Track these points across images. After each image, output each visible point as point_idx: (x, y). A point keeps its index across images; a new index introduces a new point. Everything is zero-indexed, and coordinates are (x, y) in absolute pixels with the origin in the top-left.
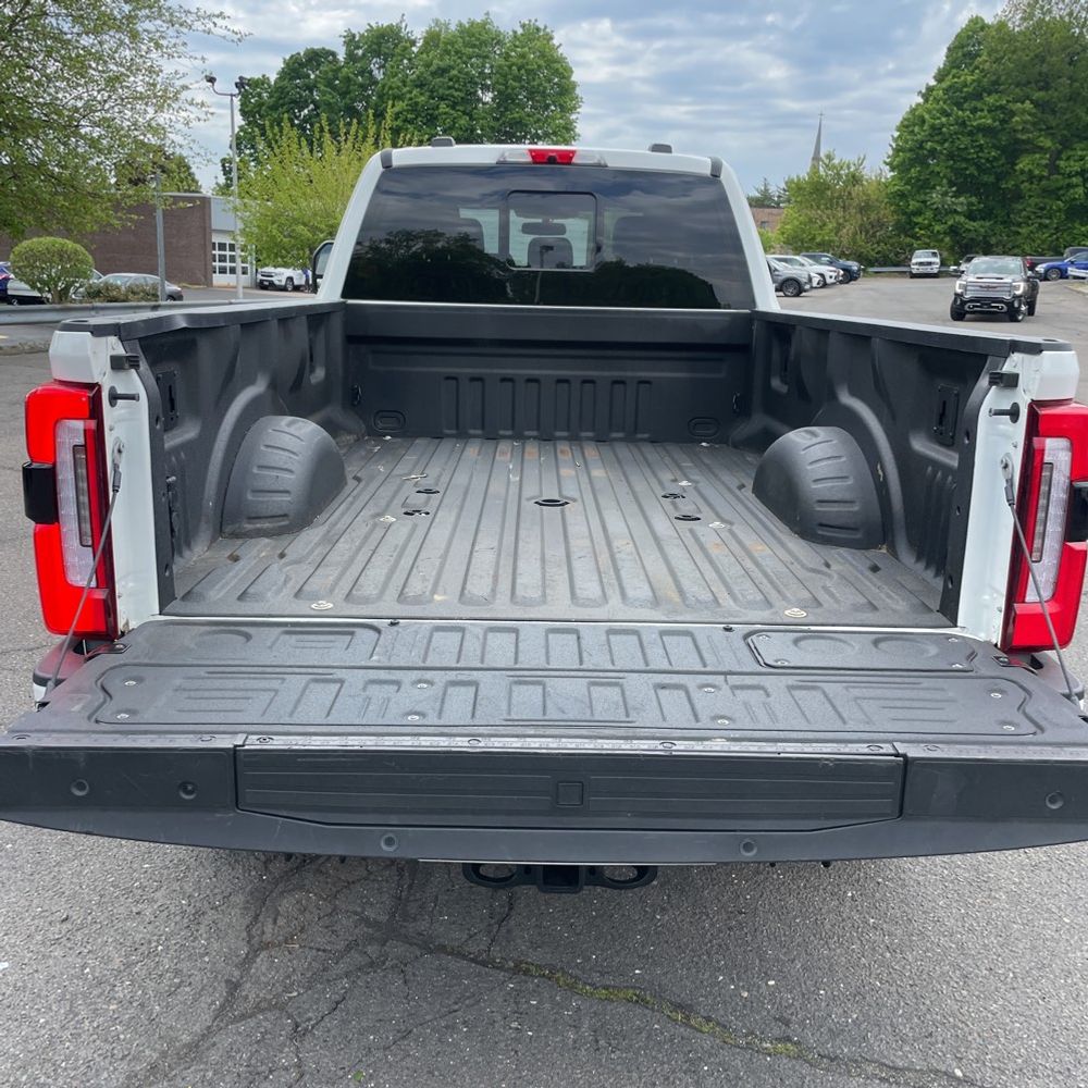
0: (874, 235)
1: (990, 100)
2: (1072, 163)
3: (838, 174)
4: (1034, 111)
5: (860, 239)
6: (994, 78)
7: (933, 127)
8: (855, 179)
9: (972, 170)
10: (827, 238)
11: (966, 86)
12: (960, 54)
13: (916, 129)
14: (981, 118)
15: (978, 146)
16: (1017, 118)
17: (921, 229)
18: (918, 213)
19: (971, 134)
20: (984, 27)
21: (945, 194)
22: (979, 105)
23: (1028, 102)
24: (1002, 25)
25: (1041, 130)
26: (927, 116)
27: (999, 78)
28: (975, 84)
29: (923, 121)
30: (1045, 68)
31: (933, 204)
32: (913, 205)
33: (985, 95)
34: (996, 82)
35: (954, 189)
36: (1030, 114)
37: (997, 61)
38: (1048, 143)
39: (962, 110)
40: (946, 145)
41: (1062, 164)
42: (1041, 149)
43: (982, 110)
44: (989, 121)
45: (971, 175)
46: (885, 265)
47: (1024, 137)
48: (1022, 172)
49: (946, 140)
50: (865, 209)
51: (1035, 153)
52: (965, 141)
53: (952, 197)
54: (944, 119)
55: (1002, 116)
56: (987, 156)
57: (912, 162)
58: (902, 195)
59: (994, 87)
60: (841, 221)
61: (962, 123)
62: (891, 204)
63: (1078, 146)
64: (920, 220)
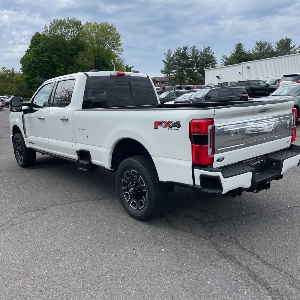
0: (22, 89)
1: (46, 54)
2: (70, 70)
3: (7, 73)
4: (58, 57)
5: (19, 91)
6: (45, 48)
7: (32, 60)
8: (13, 74)
9: (45, 72)
10: (8, 91)
11: (38, 50)
12: (35, 42)
13: (28, 61)
14: (45, 59)
15: (45, 66)
16: (54, 59)
17: (36, 88)
18: (33, 83)
19: (43, 63)
20: (40, 35)
21: (40, 78)
22: (43, 55)
23: (56, 55)
24: (44, 35)
25: (60, 62)
26: (30, 58)
27: (47, 48)
28: (41, 50)
29: (29, 59)
30: (58, 46)
31: (37, 81)
32: (32, 81)
33: (44, 52)
34: (46, 50)
35: (42, 77)
36: (57, 58)
37: (45, 44)
38: (63, 65)
39: (39, 56)
40: (37, 65)
41: (68, 70)
42: (62, 67)
43: (45, 57)
44: (47, 59)
46: (27, 98)
47: (57, 64)
48: (58, 73)
49: (37, 64)
50: (18, 82)
51: (60, 68)
52: (42, 65)
53: (42, 79)
54: (35, 59)
55: (50, 58)
56: (49, 68)
57: (29, 70)
58: (28, 79)
59: (46, 51)
60: (12, 86)
61: (40, 60)
62: (25, 81)
63: (70, 66)
64: (34, 85)
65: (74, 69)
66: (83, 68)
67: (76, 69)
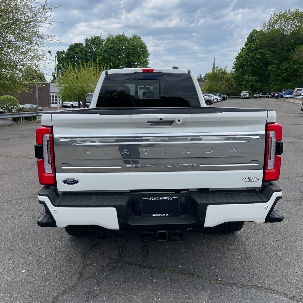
0: (230, 88)
1: (260, 51)
2: (283, 67)
3: (220, 72)
4: (271, 53)
5: (227, 89)
6: (260, 45)
7: (245, 58)
8: (224, 73)
9: (256, 70)
10: (218, 89)
11: (253, 47)
12: (251, 39)
13: (240, 59)
14: (257, 56)
15: (257, 63)
16: (267, 56)
17: (243, 86)
18: (242, 81)
19: (255, 60)
20: (257, 32)
21: (249, 76)
22: (257, 52)
23: (270, 51)
24: (262, 31)
25: (274, 58)
26: (243, 56)
27: (262, 45)
28: (256, 47)
29: (242, 57)
30: (274, 42)
31: (246, 79)
32: (241, 79)
33: (258, 50)
34: (261, 46)
35: (252, 75)
36: (270, 54)
37: (261, 41)
38: (276, 62)
39: (252, 54)
40: (249, 63)
41: (280, 67)
42: (274, 63)
43: (258, 54)
44: (260, 56)
45: (256, 71)
46: (234, 96)
47: (269, 60)
48: (270, 70)
49: (248, 62)
50: (227, 81)
51: (272, 64)
52: (253, 62)
53: (251, 77)
54: (248, 56)
55: (263, 55)
56: (260, 66)
57: (241, 68)
58: (237, 77)
59: (261, 47)
60: (221, 84)
61: (252, 57)
62: (235, 79)
63: (284, 62)
64: (243, 83)
65: (288, 65)
66: (299, 64)
67: (290, 65)
